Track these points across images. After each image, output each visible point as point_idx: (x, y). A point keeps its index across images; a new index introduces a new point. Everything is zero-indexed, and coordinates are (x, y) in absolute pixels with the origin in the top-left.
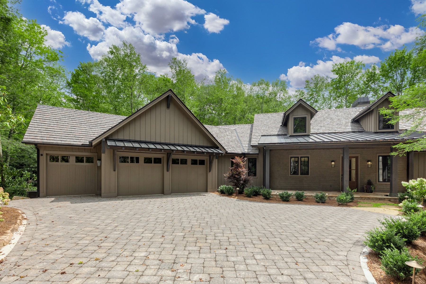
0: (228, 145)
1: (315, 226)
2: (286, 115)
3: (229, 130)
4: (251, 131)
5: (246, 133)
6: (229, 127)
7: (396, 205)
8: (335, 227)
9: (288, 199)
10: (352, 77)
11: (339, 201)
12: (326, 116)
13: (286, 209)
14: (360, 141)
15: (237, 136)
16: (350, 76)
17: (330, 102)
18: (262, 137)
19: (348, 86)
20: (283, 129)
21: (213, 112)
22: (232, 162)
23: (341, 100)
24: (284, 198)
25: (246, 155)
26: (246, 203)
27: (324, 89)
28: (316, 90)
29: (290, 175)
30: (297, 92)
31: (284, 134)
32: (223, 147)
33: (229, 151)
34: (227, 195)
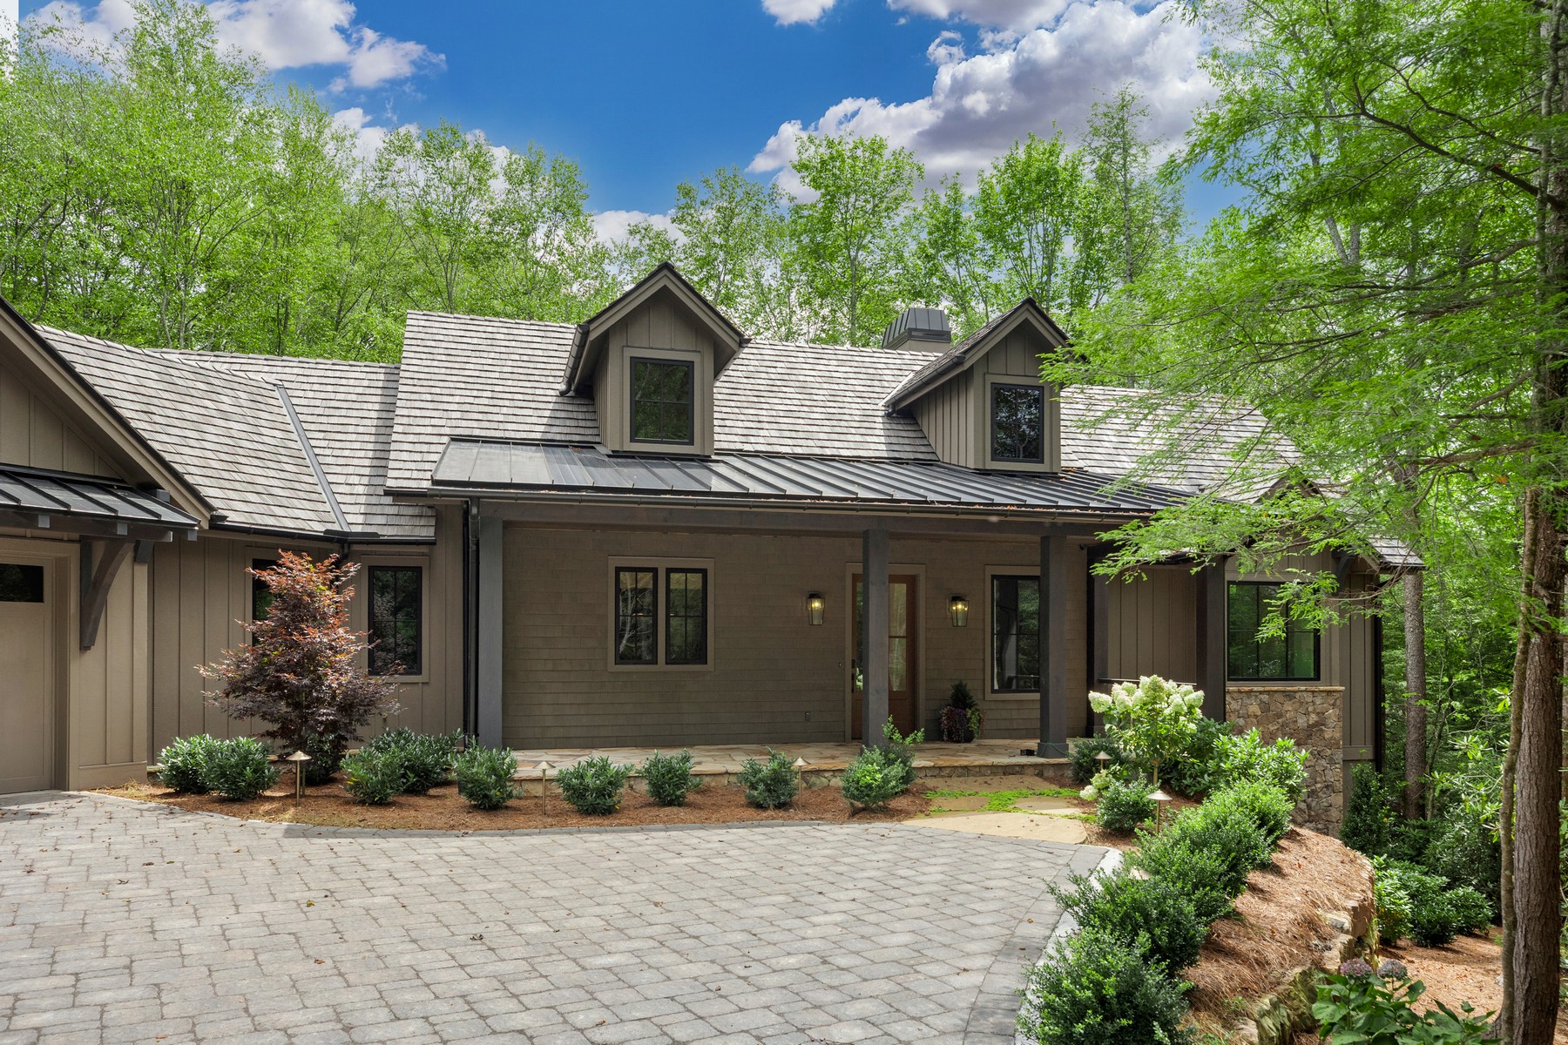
0: (226, 475)
1: (769, 951)
2: (592, 336)
3: (236, 386)
4: (389, 408)
5: (355, 413)
6: (237, 367)
7: (1066, 792)
8: (860, 945)
9: (609, 802)
10: (874, 213)
11: (856, 793)
12: (779, 371)
13: (605, 864)
14: (933, 502)
15: (291, 428)
16: (869, 206)
17: (786, 311)
18: (454, 445)
19: (858, 250)
20: (575, 415)
21: (125, 262)
22: (260, 586)
23: (833, 311)
24: (590, 798)
25: (355, 548)
26: (356, 846)
27: (761, 247)
28: (727, 241)
29: (612, 667)
30: (638, 236)
31: (577, 438)
32: (191, 489)
33: (234, 518)
34: (222, 801)
